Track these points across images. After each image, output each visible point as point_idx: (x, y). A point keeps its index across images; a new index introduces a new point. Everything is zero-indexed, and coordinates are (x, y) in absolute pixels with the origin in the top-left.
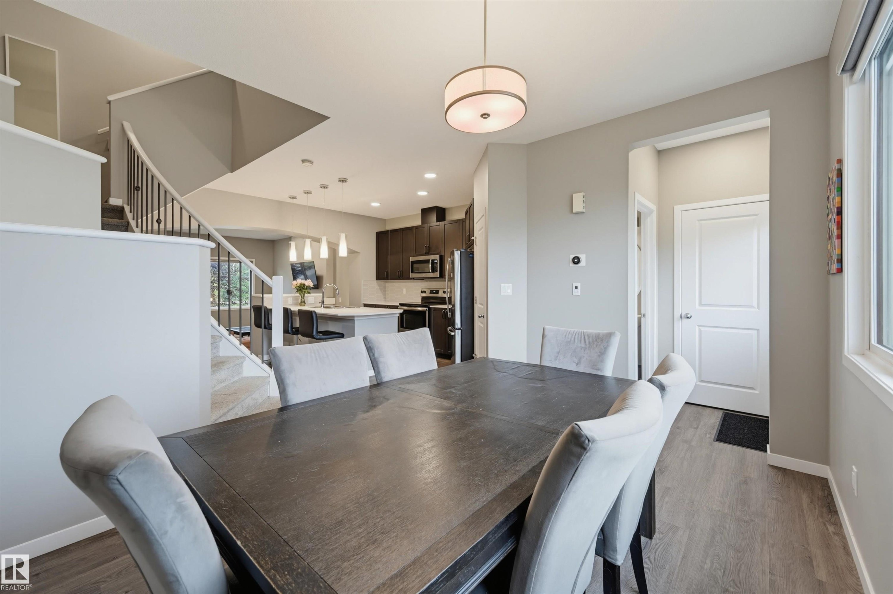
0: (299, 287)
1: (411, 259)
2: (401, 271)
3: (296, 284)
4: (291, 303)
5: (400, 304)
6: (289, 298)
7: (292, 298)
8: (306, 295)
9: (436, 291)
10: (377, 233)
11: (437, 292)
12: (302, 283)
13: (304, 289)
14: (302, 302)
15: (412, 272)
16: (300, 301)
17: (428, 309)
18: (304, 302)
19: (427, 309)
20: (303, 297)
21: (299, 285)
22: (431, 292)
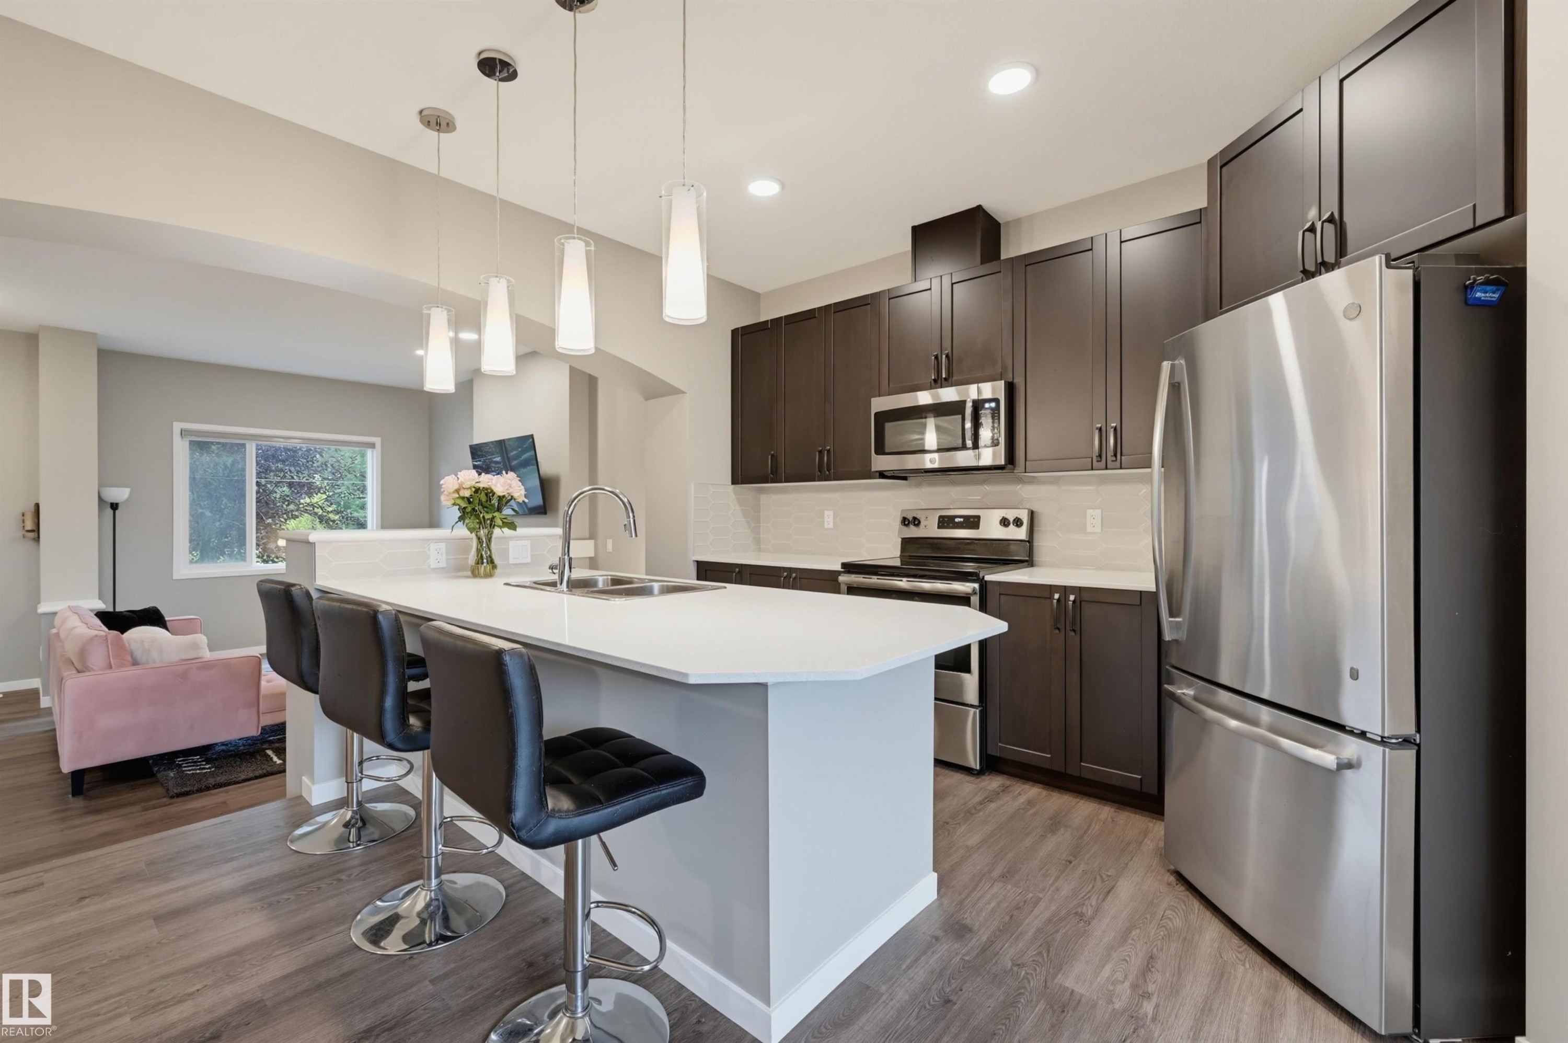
0: (468, 500)
1: (880, 404)
2: (829, 451)
3: (457, 491)
4: (443, 564)
5: (844, 565)
6: (433, 546)
7: (443, 545)
8: (497, 532)
9: (966, 518)
10: (735, 332)
11: (973, 522)
12: (481, 485)
13: (486, 506)
14: (480, 560)
15: (880, 450)
16: (472, 557)
17: (981, 587)
18: (491, 561)
19: (976, 586)
20: (484, 544)
21: (467, 494)
22: (946, 522)
